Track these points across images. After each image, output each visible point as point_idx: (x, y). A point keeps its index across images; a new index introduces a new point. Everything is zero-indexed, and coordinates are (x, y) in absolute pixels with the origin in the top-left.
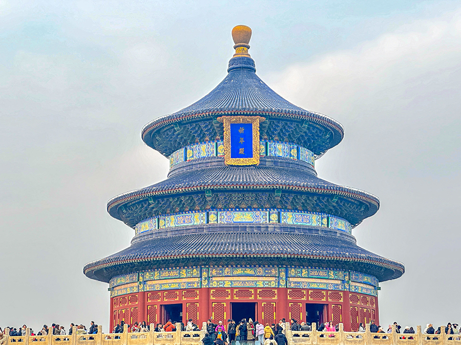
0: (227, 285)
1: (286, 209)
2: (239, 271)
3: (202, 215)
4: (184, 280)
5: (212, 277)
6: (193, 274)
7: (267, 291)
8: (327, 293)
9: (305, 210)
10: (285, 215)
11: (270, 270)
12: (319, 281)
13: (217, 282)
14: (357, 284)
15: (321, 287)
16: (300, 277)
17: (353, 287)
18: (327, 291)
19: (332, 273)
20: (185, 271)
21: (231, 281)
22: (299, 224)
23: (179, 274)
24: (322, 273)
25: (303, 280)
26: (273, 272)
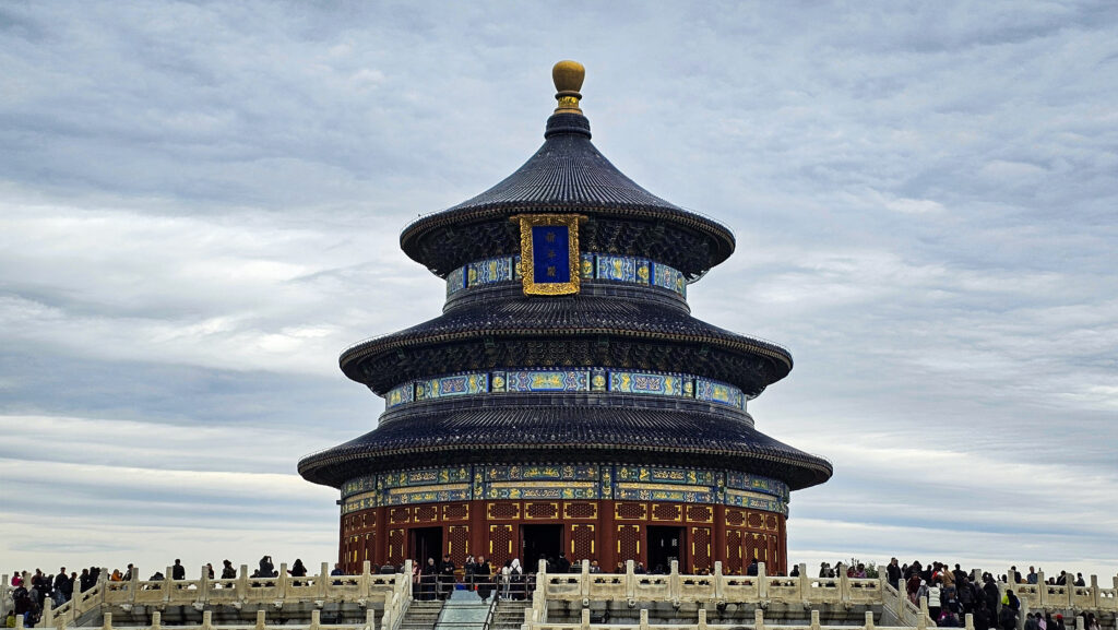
0: (514, 495)
1: (619, 368)
2: (534, 472)
3: (481, 378)
4: (445, 488)
5: (490, 482)
6: (459, 477)
7: (579, 506)
8: (684, 509)
9: (654, 369)
10: (616, 377)
11: (585, 470)
12: (671, 488)
13: (499, 489)
14: (740, 493)
15: (674, 497)
16: (636, 482)
17: (732, 498)
18: (684, 504)
19: (692, 476)
20: (447, 472)
21: (520, 489)
22: (642, 392)
23: (439, 477)
24: (674, 475)
25: (642, 486)
26: (591, 473)
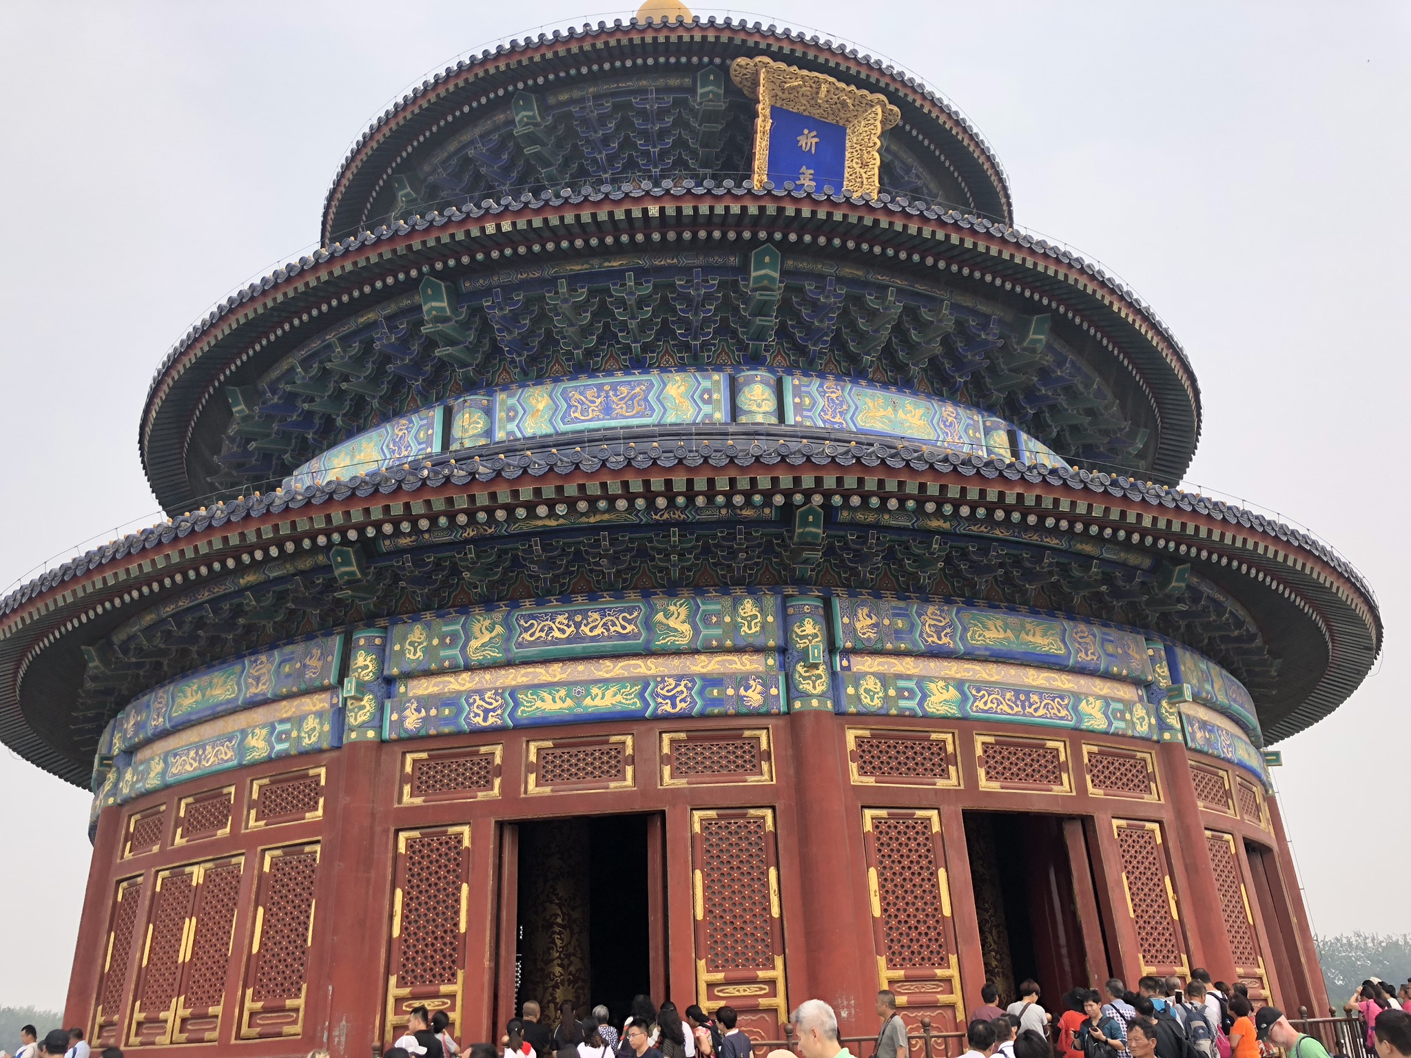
0: (941, 701)
2: (995, 631)
3: (706, 384)
5: (847, 653)
6: (736, 627)
13: (884, 679)
20: (683, 611)
23: (648, 624)
